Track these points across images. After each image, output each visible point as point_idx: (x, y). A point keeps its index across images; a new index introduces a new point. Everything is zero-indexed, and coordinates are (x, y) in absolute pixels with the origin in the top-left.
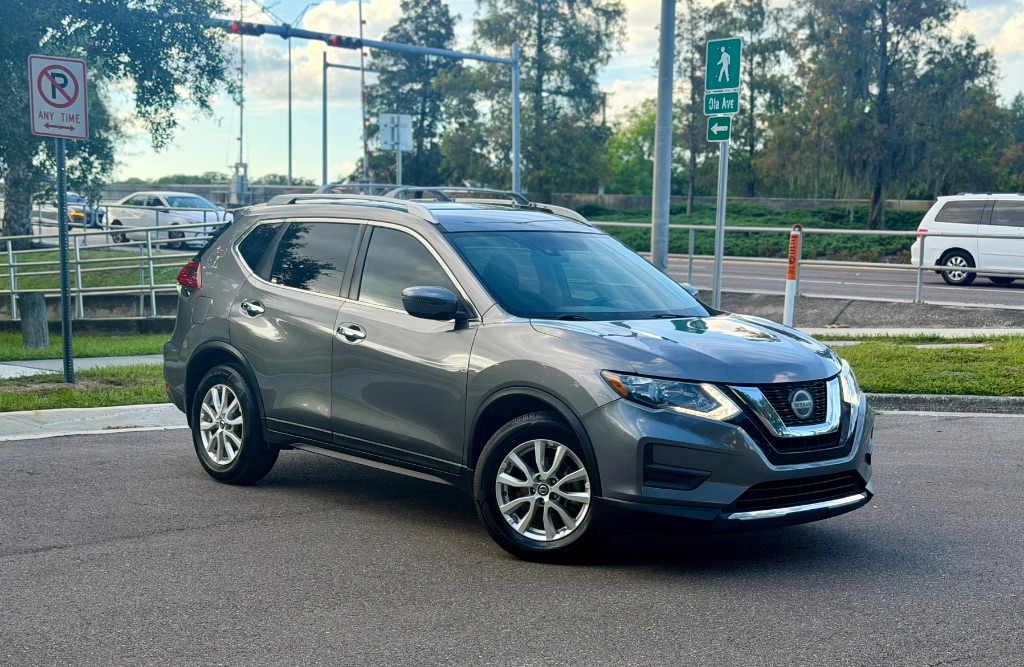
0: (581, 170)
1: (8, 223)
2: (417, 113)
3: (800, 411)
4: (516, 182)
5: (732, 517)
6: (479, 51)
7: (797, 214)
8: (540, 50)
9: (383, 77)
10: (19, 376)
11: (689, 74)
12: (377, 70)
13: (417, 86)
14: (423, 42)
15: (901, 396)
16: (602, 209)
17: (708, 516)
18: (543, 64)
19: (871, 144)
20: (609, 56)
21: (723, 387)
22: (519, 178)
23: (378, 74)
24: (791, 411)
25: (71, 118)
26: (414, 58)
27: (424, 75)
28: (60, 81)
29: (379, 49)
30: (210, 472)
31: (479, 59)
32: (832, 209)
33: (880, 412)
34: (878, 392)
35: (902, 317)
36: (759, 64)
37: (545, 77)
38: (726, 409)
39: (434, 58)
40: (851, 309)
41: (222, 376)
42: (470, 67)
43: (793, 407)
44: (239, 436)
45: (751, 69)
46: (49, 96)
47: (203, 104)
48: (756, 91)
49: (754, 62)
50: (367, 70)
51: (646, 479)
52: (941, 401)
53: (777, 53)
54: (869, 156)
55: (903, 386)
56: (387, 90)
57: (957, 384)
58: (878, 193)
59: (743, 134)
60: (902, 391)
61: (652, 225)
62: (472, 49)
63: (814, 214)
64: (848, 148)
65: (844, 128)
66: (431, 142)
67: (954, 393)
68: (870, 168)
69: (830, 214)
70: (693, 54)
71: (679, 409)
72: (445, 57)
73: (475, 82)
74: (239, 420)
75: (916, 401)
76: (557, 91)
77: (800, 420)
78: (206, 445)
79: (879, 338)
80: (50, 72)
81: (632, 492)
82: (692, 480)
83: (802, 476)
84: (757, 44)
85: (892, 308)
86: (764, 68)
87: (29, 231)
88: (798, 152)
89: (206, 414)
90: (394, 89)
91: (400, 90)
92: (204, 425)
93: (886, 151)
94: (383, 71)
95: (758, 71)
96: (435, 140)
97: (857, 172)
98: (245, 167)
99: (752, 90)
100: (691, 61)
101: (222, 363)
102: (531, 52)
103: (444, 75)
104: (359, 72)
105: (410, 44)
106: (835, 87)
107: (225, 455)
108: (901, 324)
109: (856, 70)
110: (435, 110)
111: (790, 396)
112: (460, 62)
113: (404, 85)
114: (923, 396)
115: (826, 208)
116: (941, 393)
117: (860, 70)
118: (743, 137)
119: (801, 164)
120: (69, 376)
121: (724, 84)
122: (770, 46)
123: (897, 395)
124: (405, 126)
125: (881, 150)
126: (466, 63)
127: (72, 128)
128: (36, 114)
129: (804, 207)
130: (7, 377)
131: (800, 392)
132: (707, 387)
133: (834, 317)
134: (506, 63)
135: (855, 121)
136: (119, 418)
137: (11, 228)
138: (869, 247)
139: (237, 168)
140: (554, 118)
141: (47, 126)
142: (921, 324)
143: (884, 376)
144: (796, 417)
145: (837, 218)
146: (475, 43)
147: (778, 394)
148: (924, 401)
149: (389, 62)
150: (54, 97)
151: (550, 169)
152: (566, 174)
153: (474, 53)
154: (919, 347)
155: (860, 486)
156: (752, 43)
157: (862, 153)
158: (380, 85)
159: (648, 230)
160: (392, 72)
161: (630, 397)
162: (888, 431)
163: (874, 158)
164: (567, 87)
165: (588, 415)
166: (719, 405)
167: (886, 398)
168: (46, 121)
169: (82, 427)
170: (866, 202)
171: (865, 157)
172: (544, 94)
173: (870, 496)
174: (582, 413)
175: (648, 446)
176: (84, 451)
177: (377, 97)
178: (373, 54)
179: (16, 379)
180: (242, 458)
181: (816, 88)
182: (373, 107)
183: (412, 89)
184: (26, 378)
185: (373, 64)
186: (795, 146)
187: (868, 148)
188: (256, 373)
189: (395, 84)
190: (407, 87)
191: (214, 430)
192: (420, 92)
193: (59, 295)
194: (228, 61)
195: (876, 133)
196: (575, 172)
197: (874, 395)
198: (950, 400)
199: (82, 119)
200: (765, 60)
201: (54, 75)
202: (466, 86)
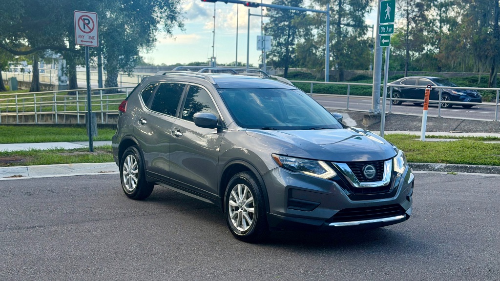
0: (357, 60)
1: (108, 82)
2: (286, 35)
3: (368, 175)
4: (327, 64)
5: (332, 224)
6: (313, 7)
7: (456, 79)
8: (340, 7)
9: (272, 20)
10: (73, 148)
11: (406, 16)
12: (269, 16)
13: (287, 23)
14: (289, 4)
15: (468, 166)
16: (367, 77)
17: (318, 224)
18: (341, 12)
19: (490, 48)
20: (371, 9)
21: (329, 163)
22: (328, 63)
23: (269, 18)
24: (363, 175)
25: (92, 38)
26: (285, 11)
27: (289, 18)
28: (87, 22)
29: (270, 7)
30: (126, 193)
31: (313, 11)
32: (473, 77)
33: (456, 173)
34: (458, 164)
35: (487, 128)
36: (444, 11)
37: (342, 19)
38: (330, 173)
39: (294, 11)
40: (464, 124)
41: (130, 151)
42: (309, 15)
43: (365, 173)
44: (137, 178)
45: (441, 14)
46: (82, 28)
47: (169, 31)
48: (443, 24)
49: (442, 11)
50: (264, 16)
51: (289, 205)
52: (488, 169)
53: (453, 6)
54: (488, 53)
55: (470, 161)
56: (273, 25)
57: (497, 161)
58: (493, 69)
59: (436, 43)
60: (469, 164)
61: (373, 84)
62: (310, 7)
63: (464, 79)
64: (478, 49)
65: (476, 41)
66: (292, 48)
67: (495, 165)
68: (489, 59)
69: (471, 79)
70: (408, 7)
71: (306, 173)
72: (299, 10)
73: (310, 21)
74: (137, 171)
75: (476, 168)
76: (348, 25)
77: (368, 179)
78: (125, 181)
79: (469, 138)
80: (83, 18)
81: (282, 211)
82: (312, 207)
83: (368, 206)
84: (444, 3)
85: (483, 123)
86: (446, 13)
87: (116, 85)
88: (455, 51)
89: (126, 168)
90: (276, 25)
91: (279, 25)
92: (125, 173)
93: (497, 51)
94: (272, 17)
95: (443, 15)
96: (294, 47)
97: (483, 60)
98: (215, 58)
99: (441, 23)
100: (407, 11)
101: (132, 145)
102: (336, 8)
103: (296, 19)
104: (261, 17)
105: (284, 5)
106: (473, 22)
107: (131, 186)
108: (486, 131)
109: (483, 14)
110: (294, 33)
111: (364, 168)
112: (305, 13)
113: (281, 23)
114: (479, 166)
115: (470, 77)
116: (489, 165)
117: (485, 14)
118: (436, 45)
119: (456, 57)
120: (91, 149)
121: (387, 21)
122: (449, 3)
123: (467, 165)
124: (268, 40)
125: (494, 50)
126: (308, 13)
127: (92, 42)
128: (77, 36)
129: (460, 76)
130: (67, 149)
131: (368, 166)
132: (321, 163)
133: (455, 127)
134: (324, 13)
135: (482, 37)
136: (106, 168)
137: (109, 85)
138: (487, 95)
139: (211, 59)
140: (345, 36)
141: (82, 41)
142: (496, 131)
143: (462, 156)
144: (366, 178)
145: (473, 82)
146: (311, 4)
147: (358, 167)
148: (480, 168)
149: (274, 13)
150: (84, 29)
151: (342, 59)
152: (350, 62)
153: (311, 8)
154: (485, 142)
155: (402, 212)
156: (441, 2)
157: (485, 52)
158: (270, 23)
159: (371, 87)
160: (276, 17)
161: (283, 166)
162: (455, 183)
163: (491, 54)
164: (352, 23)
165: (265, 174)
166: (326, 171)
167: (461, 166)
168: (81, 39)
169: (89, 171)
170: (487, 74)
171: (486, 53)
172: (342, 26)
173: (408, 217)
174: (263, 173)
175: (290, 190)
176: (81, 182)
177: (269, 28)
178: (267, 10)
179: (72, 150)
180: (137, 187)
181: (464, 22)
182: (267, 33)
183: (284, 25)
184: (75, 149)
185: (268, 14)
186: (454, 49)
187: (488, 49)
188: (144, 152)
189: (277, 22)
190: (282, 24)
191: (128, 174)
192: (288, 26)
193: (118, 113)
194: (179, 13)
195: (492, 42)
196: (354, 60)
197: (455, 165)
198: (493, 168)
199: (96, 38)
200: (447, 10)
201: (85, 19)
202: (306, 23)
